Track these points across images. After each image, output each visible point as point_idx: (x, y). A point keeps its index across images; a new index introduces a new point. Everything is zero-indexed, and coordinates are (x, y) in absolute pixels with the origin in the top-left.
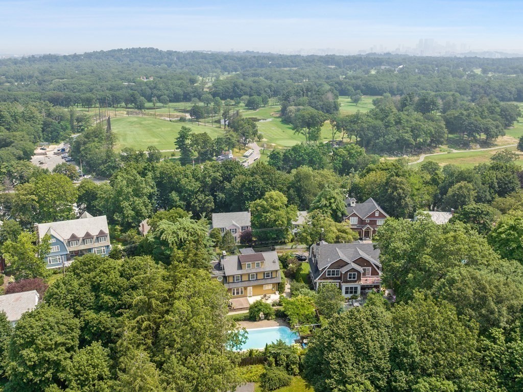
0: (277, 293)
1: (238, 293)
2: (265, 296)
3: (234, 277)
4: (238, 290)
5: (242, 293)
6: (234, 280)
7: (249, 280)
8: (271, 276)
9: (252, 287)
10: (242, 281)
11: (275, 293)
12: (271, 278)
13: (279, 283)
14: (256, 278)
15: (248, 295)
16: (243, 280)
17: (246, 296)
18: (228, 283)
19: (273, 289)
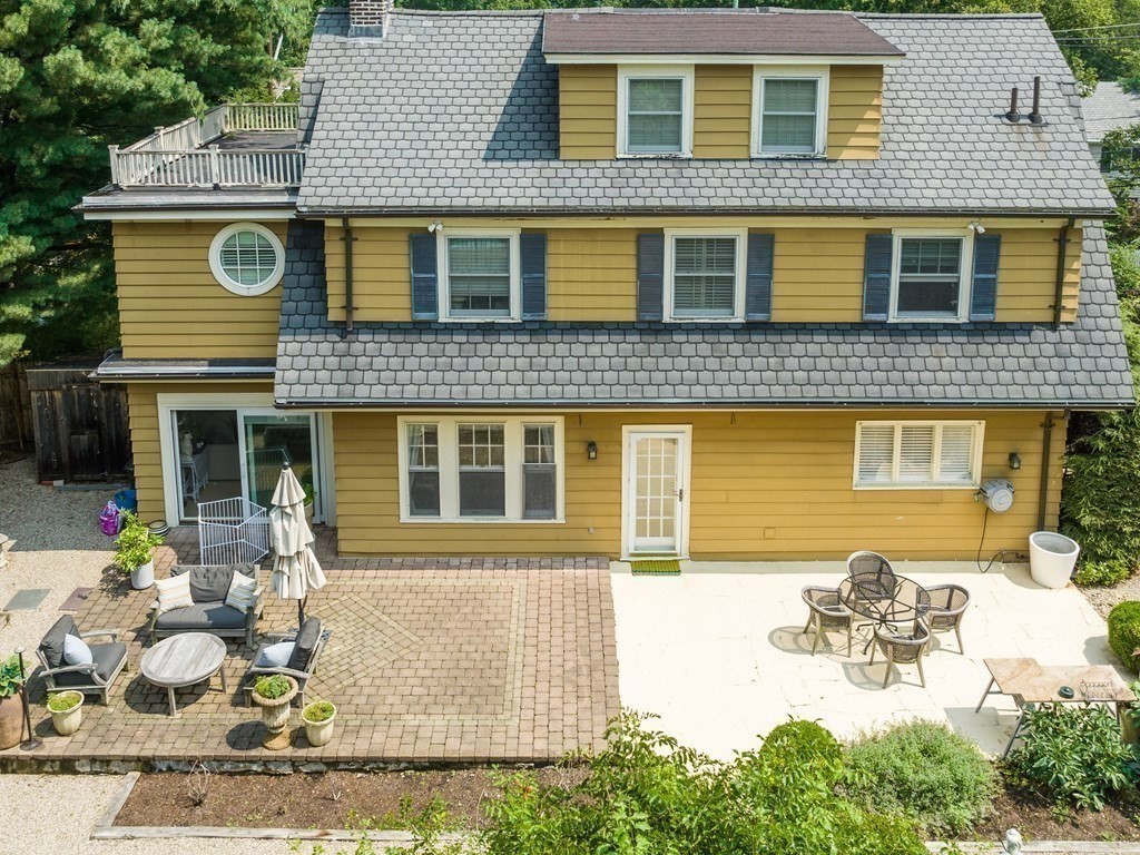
0: (1054, 558)
1: (482, 493)
2: (876, 581)
3: (422, 247)
4: (481, 441)
5: (539, 492)
6: (423, 294)
7: (650, 327)
8: (985, 294)
9: (684, 434)
10: (537, 327)
11: (1021, 557)
12: (977, 330)
13: (1082, 424)
14: (760, 296)
15: (630, 541)
16: (557, 311)
17: (605, 557)
18: (344, 329)
19: (1001, 499)
